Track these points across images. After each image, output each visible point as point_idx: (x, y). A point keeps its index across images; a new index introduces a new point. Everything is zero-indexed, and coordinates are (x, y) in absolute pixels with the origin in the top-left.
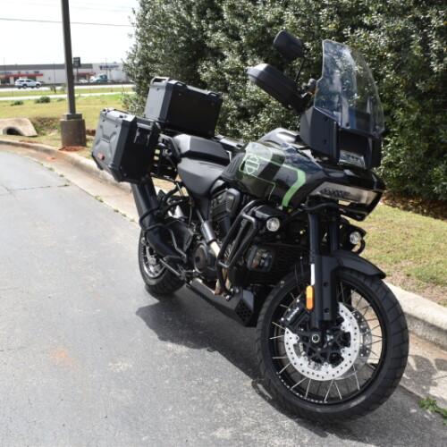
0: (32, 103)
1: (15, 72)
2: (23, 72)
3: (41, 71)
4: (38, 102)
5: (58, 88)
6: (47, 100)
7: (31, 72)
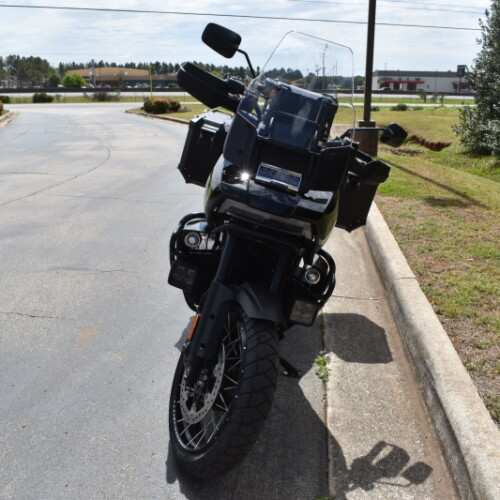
0: (388, 109)
1: (396, 78)
2: (404, 78)
3: (423, 79)
4: (394, 109)
5: (429, 97)
6: (403, 108)
7: (412, 79)
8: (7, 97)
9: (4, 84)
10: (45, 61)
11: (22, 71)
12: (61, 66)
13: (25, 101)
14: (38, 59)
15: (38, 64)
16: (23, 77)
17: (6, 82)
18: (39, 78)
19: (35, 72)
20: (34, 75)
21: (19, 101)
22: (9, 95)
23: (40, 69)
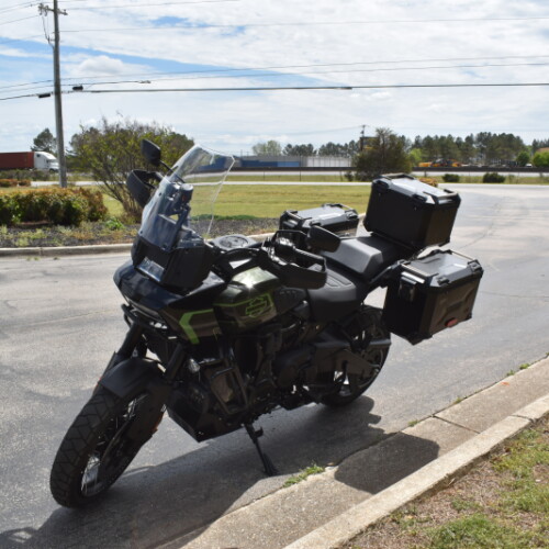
8: (457, 176)
9: (472, 162)
10: (518, 138)
11: (492, 149)
12: (535, 143)
13: (475, 181)
14: (511, 136)
15: (510, 141)
16: (491, 154)
17: (475, 159)
18: (509, 156)
19: (506, 149)
20: (504, 153)
21: (469, 180)
22: (459, 174)
23: (511, 146)
